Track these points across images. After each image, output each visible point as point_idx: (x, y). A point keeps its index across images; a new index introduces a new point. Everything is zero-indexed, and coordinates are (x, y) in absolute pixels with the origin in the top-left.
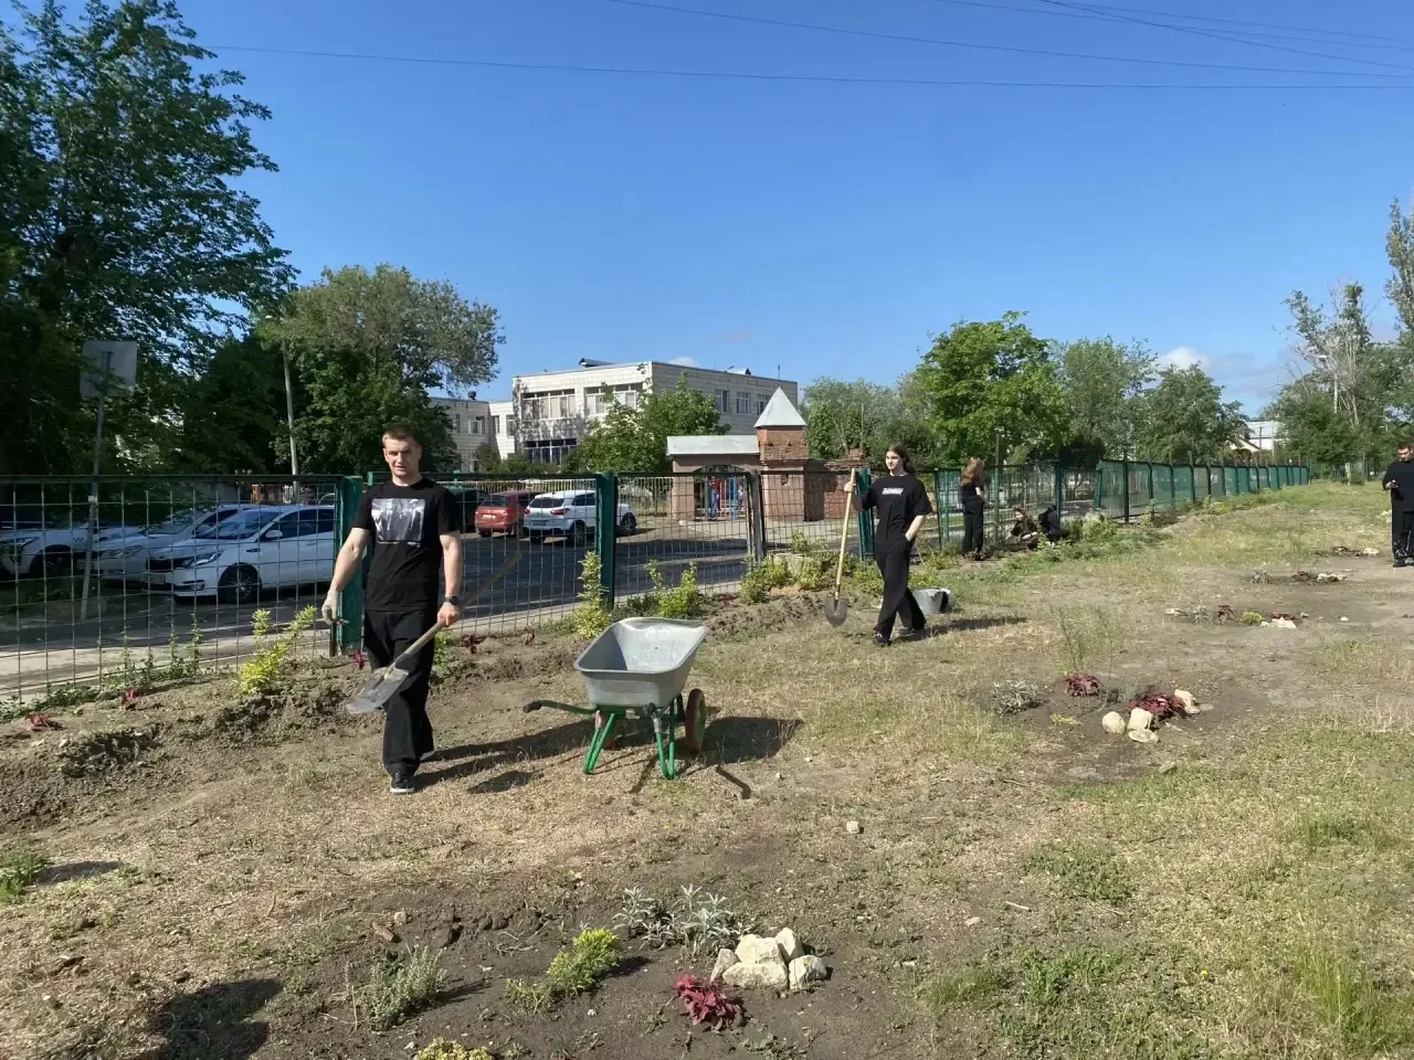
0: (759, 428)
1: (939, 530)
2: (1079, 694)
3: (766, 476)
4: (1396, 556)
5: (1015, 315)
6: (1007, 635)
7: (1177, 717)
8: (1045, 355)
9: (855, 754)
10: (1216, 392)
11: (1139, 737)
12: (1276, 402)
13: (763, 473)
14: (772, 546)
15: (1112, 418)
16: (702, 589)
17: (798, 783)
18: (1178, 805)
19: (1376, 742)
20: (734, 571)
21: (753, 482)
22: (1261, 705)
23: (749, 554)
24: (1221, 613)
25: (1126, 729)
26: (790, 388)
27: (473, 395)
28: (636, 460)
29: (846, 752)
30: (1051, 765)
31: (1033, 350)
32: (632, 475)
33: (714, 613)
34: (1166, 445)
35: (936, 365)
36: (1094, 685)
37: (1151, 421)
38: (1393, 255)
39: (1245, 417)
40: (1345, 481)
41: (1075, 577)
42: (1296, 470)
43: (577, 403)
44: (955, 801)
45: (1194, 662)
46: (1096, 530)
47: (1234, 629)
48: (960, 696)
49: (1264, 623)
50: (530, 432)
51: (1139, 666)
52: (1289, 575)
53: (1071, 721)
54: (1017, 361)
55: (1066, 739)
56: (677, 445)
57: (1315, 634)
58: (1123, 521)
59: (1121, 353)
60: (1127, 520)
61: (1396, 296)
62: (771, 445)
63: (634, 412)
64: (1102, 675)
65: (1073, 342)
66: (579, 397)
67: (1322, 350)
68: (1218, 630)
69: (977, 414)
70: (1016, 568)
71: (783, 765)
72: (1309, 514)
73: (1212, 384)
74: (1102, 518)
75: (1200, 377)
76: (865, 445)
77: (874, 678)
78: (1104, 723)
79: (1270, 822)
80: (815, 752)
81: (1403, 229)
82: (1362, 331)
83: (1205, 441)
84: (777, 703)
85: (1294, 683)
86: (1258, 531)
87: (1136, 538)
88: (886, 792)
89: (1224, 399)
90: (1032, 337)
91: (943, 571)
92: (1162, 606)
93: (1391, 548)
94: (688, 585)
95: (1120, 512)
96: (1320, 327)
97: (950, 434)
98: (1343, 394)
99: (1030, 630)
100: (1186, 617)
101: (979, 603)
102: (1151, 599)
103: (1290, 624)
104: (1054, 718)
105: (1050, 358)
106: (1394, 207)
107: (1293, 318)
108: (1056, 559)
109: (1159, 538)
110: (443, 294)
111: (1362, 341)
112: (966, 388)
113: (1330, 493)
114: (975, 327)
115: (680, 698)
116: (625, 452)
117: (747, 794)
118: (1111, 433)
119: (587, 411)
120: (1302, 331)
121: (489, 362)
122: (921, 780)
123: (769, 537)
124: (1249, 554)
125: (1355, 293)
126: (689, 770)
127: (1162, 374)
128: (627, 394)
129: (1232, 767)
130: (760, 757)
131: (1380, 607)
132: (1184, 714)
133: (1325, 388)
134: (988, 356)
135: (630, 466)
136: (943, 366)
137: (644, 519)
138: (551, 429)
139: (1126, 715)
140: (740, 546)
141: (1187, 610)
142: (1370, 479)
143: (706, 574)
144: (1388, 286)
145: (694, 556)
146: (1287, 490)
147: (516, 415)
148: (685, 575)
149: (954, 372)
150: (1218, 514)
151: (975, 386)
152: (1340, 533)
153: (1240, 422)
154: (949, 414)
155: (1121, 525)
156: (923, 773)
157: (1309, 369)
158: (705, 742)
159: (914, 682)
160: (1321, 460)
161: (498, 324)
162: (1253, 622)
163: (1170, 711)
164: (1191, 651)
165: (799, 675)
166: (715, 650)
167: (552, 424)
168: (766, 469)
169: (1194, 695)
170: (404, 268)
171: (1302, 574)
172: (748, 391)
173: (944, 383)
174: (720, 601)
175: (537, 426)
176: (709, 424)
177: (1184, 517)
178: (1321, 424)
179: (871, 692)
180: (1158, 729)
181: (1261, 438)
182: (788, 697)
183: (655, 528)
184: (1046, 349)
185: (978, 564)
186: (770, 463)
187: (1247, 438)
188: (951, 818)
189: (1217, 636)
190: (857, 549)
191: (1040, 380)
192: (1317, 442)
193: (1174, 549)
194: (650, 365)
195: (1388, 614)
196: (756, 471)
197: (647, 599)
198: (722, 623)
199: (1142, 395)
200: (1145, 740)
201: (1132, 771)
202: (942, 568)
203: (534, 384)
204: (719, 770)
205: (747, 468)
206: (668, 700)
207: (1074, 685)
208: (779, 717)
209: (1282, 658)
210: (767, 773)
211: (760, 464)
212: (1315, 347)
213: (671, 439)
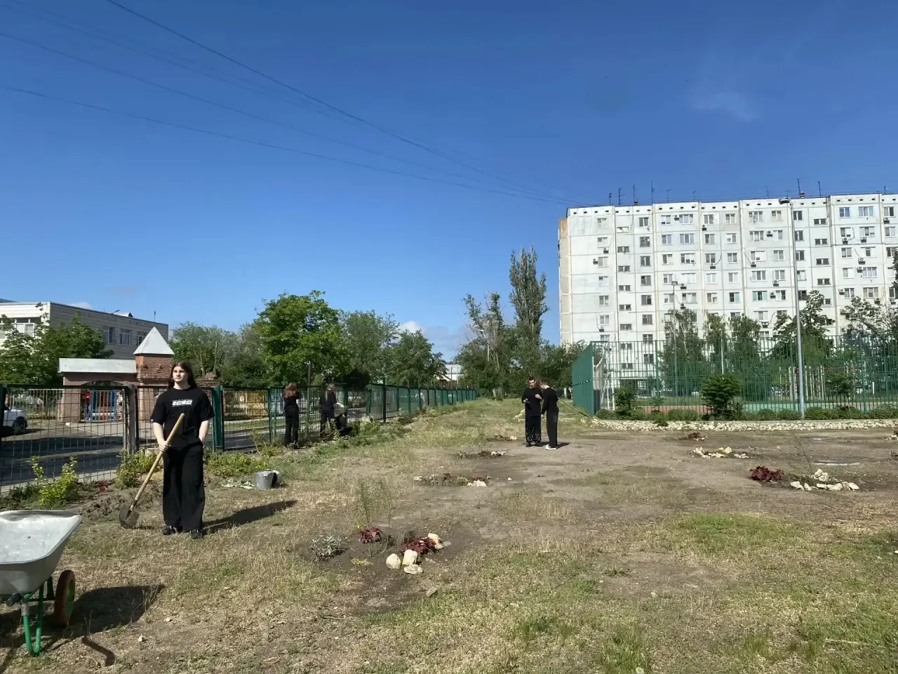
0: (138, 355)
1: (270, 429)
2: (368, 541)
3: (141, 389)
4: (527, 440)
5: (318, 293)
6: (317, 502)
7: (430, 553)
8: (337, 319)
9: (208, 609)
10: (429, 347)
11: (411, 570)
12: (460, 353)
13: (139, 387)
14: (144, 441)
15: (374, 359)
16: (81, 478)
17: (158, 643)
18: (442, 620)
19: (544, 559)
20: (110, 462)
21: (130, 394)
22: (478, 540)
23: (124, 449)
24: (445, 478)
25: (401, 565)
26: (163, 329)
28: (30, 376)
29: (200, 608)
30: (355, 599)
31: (329, 315)
32: (26, 387)
33: (91, 498)
34: (404, 376)
35: (267, 320)
36: (378, 534)
37: (395, 362)
38: (512, 280)
39: (444, 362)
40: (494, 399)
41: (357, 458)
42: (471, 392)
44: (289, 640)
45: (435, 513)
46: (368, 427)
47: (453, 488)
48: (288, 551)
49: (469, 484)
51: (403, 517)
52: (476, 453)
53: (365, 562)
54: (319, 322)
55: (363, 576)
56: (67, 365)
57: (497, 489)
58: (382, 421)
59: (379, 321)
60: (385, 421)
61: (514, 302)
62: (146, 367)
63: (32, 339)
64: (382, 526)
65: (353, 312)
67: (481, 327)
68: (447, 489)
69: (293, 353)
70: (320, 453)
71: (147, 628)
72: (480, 417)
73: (427, 342)
74: (371, 420)
75: (421, 337)
76: (217, 370)
77: (224, 543)
78: (387, 562)
79: (499, 625)
80: (175, 612)
81: (517, 267)
82: (500, 319)
83: (424, 375)
84: (143, 572)
85: (492, 523)
86: (456, 426)
87: (391, 432)
88: (233, 640)
89: (434, 351)
90: (328, 307)
91: (273, 457)
92: (411, 475)
93: (524, 436)
94: (68, 475)
95: (381, 416)
96: (480, 315)
97: (276, 365)
98: (491, 351)
99: (333, 497)
100: (425, 482)
101: (298, 479)
102: (404, 471)
103: (483, 484)
104: (354, 561)
105: (339, 321)
106: (513, 256)
107: (466, 309)
108: (345, 447)
109: (404, 431)
111: (500, 323)
112: (287, 336)
113: (488, 405)
114: (293, 298)
115: (50, 581)
116: (21, 369)
117: (110, 659)
118: (373, 368)
120: (471, 316)
122: (261, 626)
123: (142, 435)
124: (453, 441)
125: (496, 298)
126: (56, 644)
127: (402, 335)
128: (27, 325)
129: (468, 586)
130: (124, 624)
131: (526, 471)
132: (435, 550)
133: (483, 347)
134: (302, 317)
135: (26, 380)
136: (272, 321)
137: (35, 421)
139: (401, 555)
140: (118, 442)
141: (426, 477)
142: (505, 397)
143: (86, 465)
144: (511, 296)
145: (75, 451)
146: (467, 403)
148: (65, 467)
149: (279, 325)
150: (434, 417)
151: (293, 335)
152: (497, 428)
153: (442, 364)
154: (275, 352)
155: (382, 424)
156: (263, 619)
157: (475, 337)
158: (72, 617)
159: (255, 542)
160: (482, 386)
162: (462, 483)
163: (427, 549)
164: (432, 504)
165: (162, 545)
166: (89, 530)
168: (142, 384)
169: (440, 536)
171: (483, 452)
172: (130, 329)
173: (273, 332)
174: (96, 487)
176: (97, 351)
177: (416, 418)
178: (481, 367)
179: (221, 554)
180: (421, 562)
181: (452, 374)
182: (153, 565)
183: (44, 428)
184: (337, 316)
185: (296, 452)
186: (144, 381)
187: (445, 373)
188: (286, 656)
189: (446, 494)
190: (210, 442)
191: (333, 333)
192: (480, 376)
193: (412, 439)
194: (49, 304)
195: (529, 475)
196: (133, 386)
197: (28, 489)
198: (98, 506)
199: (390, 346)
200: (414, 573)
201: (409, 597)
202: (272, 455)
204: (85, 641)
205: (125, 383)
206: (37, 585)
207: (365, 535)
208: (144, 584)
209: (483, 506)
210: (131, 637)
211: (136, 380)
212: (478, 325)
213: (62, 361)
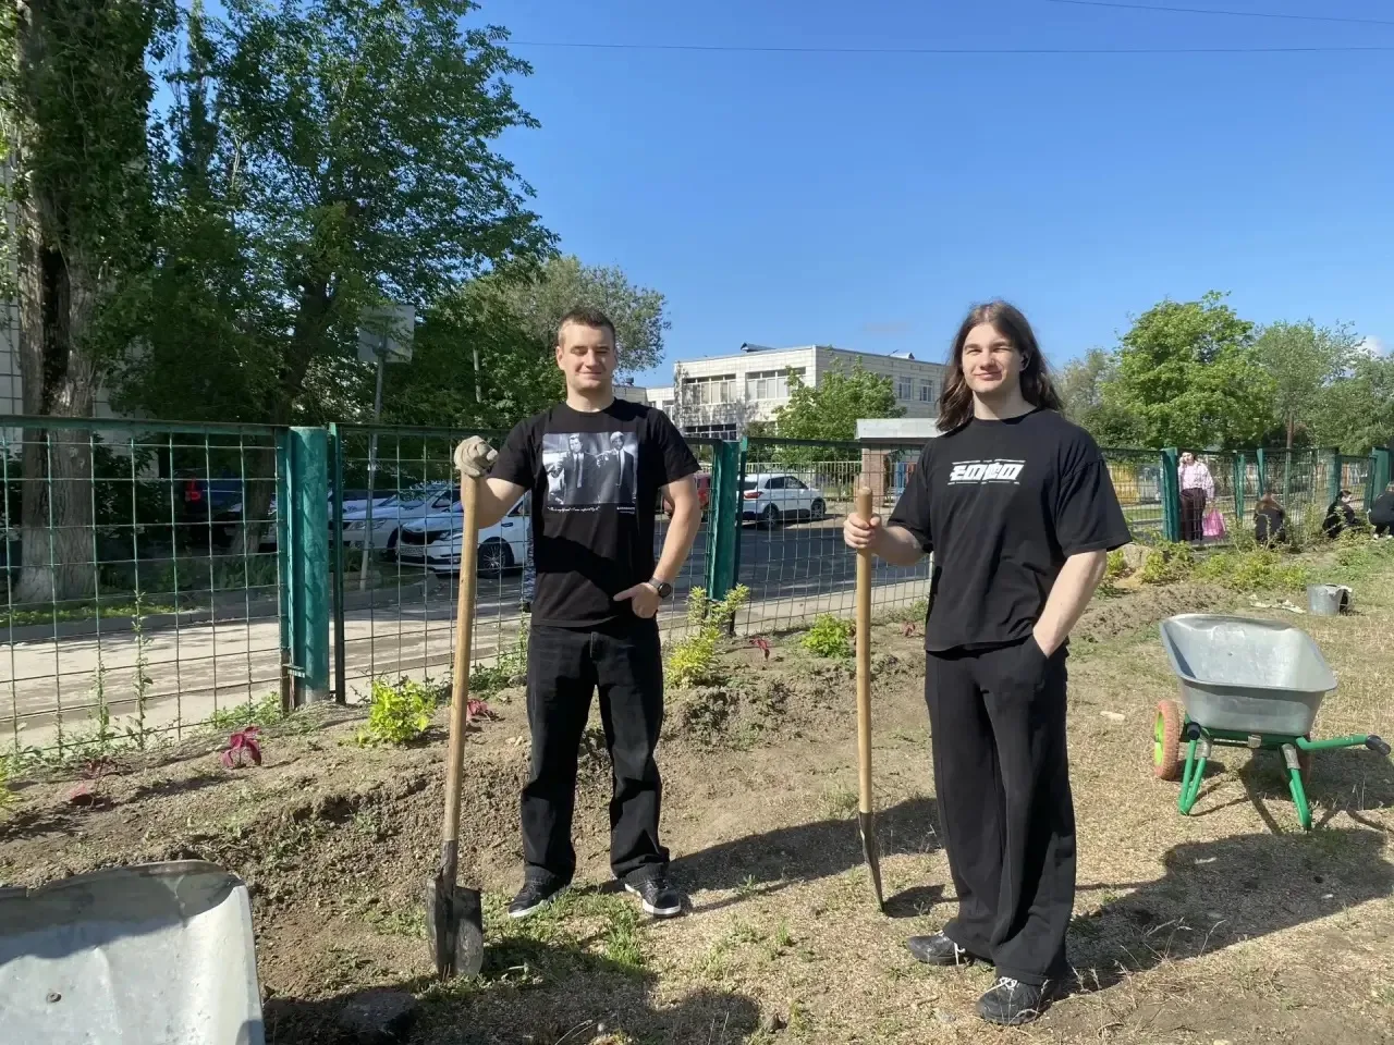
5: (1216, 295)
8: (1246, 339)
27: (631, 381)
31: (1236, 332)
34: (1360, 438)
43: (737, 388)
50: (690, 417)
54: (1219, 344)
56: (868, 428)
59: (1323, 337)
65: (1269, 325)
66: (740, 382)
69: (1182, 399)
90: (1236, 318)
97: (1151, 420)
110: (612, 279)
112: (1169, 371)
119: (748, 396)
121: (654, 348)
134: (1194, 338)
137: (832, 504)
138: (711, 414)
147: (677, 400)
149: (1157, 353)
151: (1180, 369)
154: (1149, 401)
161: (665, 309)
167: (712, 409)
170: (574, 258)
172: (912, 376)
173: (1146, 366)
175: (697, 411)
176: (885, 408)
184: (1250, 332)
191: (1243, 363)
194: (814, 349)
203: (695, 369)
213: (860, 422)
